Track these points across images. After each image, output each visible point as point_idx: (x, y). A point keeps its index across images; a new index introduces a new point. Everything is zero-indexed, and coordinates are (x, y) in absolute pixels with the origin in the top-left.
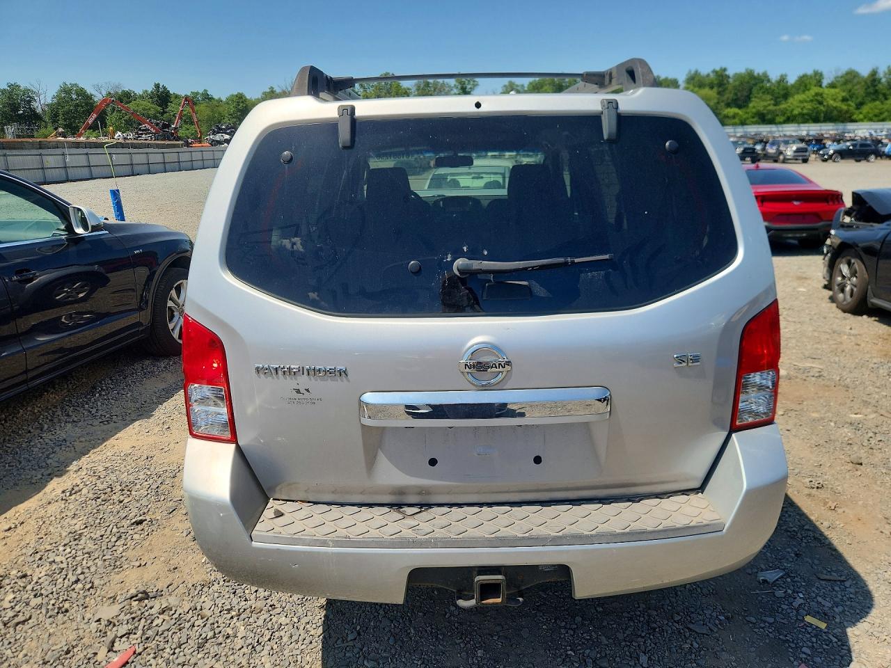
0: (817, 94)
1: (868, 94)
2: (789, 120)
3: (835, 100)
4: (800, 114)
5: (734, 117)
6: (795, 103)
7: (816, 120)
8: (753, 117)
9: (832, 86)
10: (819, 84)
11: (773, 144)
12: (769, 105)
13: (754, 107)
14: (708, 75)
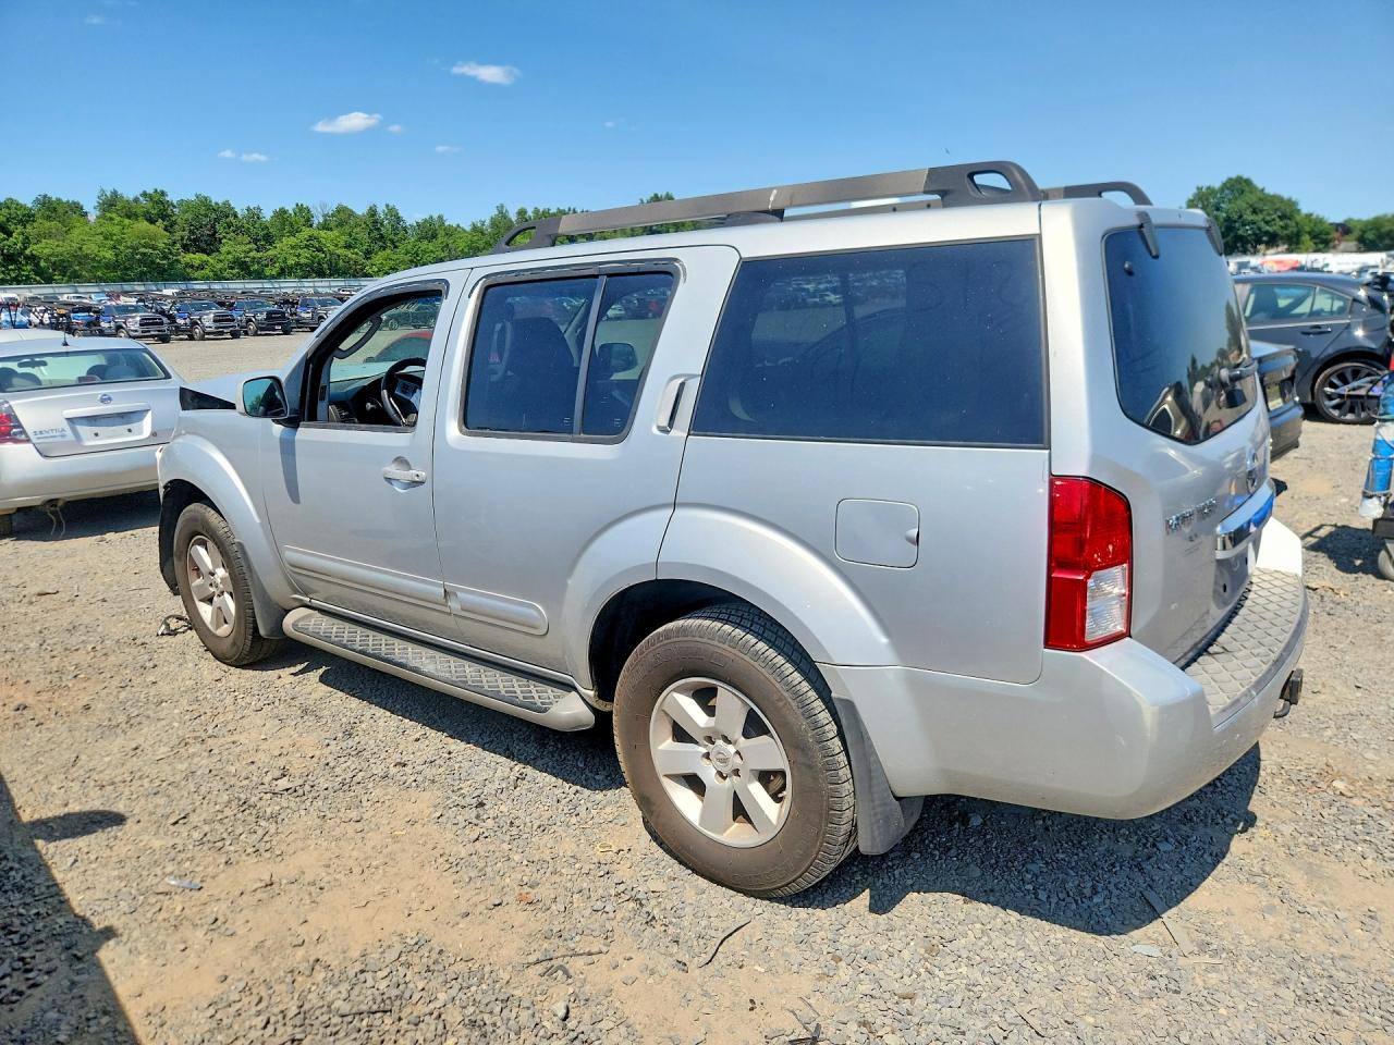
0: (311, 238)
1: (374, 240)
2: (283, 273)
3: (336, 245)
4: (298, 264)
5: (201, 267)
6: (283, 247)
7: (321, 274)
8: (232, 268)
9: (325, 227)
10: (308, 222)
11: (306, 305)
12: (251, 250)
13: (229, 253)
14: (136, 200)
